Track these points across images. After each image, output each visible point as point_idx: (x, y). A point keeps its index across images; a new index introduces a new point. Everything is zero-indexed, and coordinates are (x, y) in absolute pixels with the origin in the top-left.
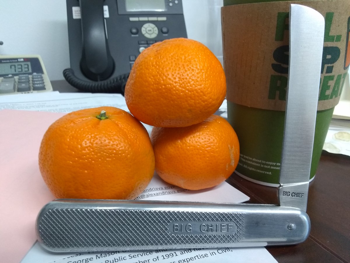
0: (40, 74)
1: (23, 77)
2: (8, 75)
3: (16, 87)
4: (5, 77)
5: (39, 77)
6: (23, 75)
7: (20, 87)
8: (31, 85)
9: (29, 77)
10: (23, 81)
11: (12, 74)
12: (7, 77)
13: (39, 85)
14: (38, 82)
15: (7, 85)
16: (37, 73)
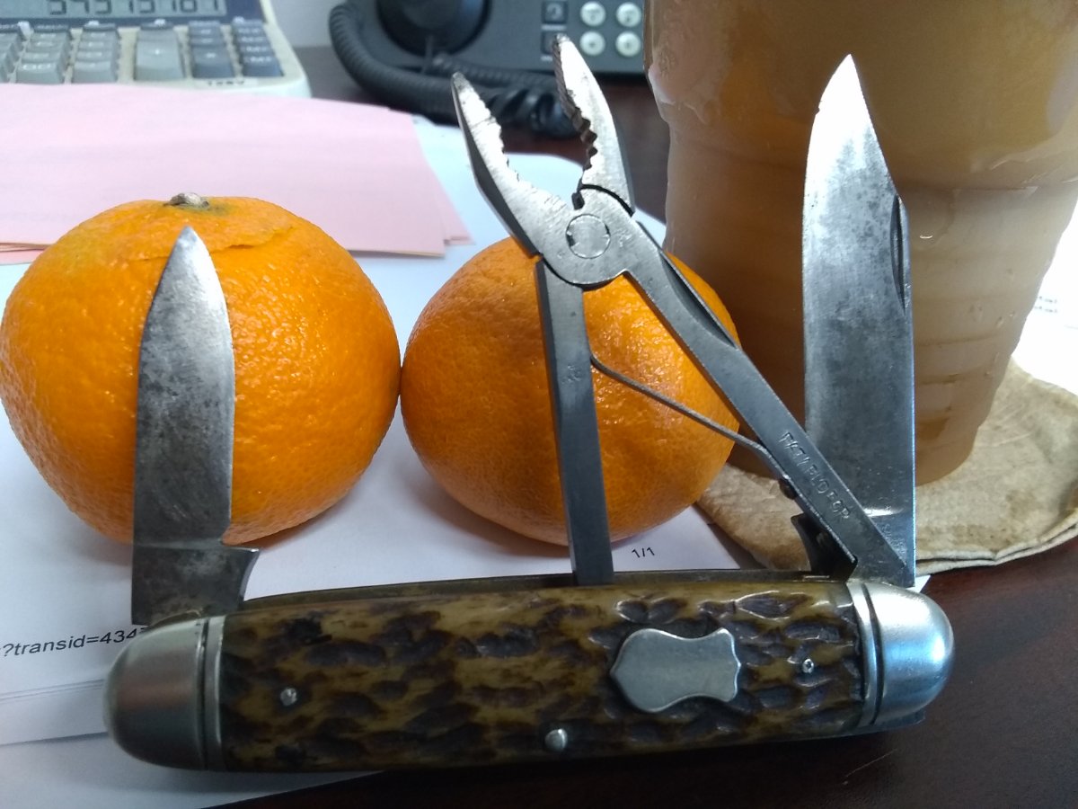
0: (258, 22)
1: (206, 28)
2: (152, 20)
3: (187, 62)
4: (145, 25)
5: (256, 31)
6: (201, 24)
7: (198, 60)
8: (234, 57)
9: (219, 29)
10: (205, 41)
11: (167, 19)
12: (150, 25)
13: (261, 59)
14: (257, 49)
15: (157, 52)
16: (247, 17)
